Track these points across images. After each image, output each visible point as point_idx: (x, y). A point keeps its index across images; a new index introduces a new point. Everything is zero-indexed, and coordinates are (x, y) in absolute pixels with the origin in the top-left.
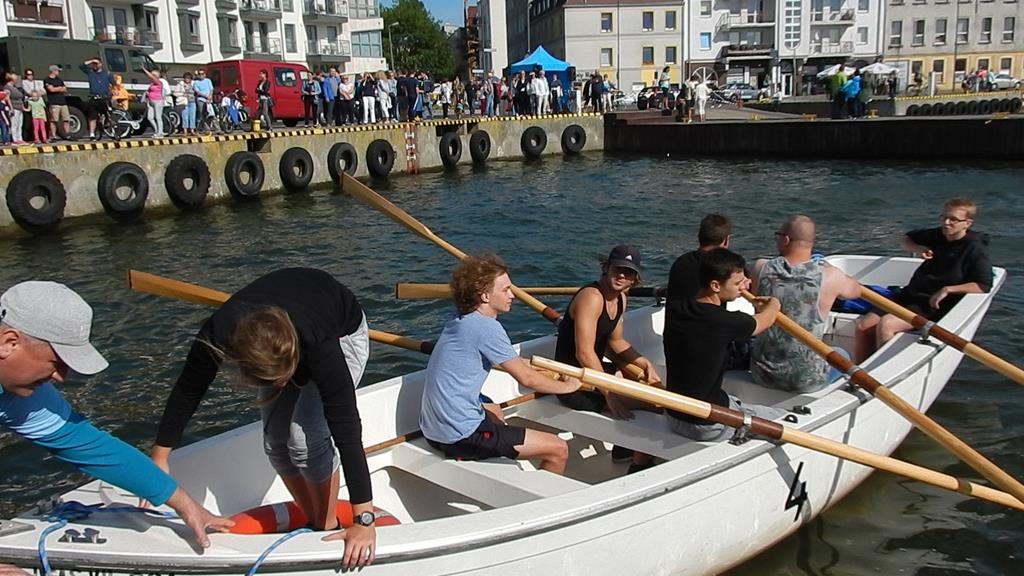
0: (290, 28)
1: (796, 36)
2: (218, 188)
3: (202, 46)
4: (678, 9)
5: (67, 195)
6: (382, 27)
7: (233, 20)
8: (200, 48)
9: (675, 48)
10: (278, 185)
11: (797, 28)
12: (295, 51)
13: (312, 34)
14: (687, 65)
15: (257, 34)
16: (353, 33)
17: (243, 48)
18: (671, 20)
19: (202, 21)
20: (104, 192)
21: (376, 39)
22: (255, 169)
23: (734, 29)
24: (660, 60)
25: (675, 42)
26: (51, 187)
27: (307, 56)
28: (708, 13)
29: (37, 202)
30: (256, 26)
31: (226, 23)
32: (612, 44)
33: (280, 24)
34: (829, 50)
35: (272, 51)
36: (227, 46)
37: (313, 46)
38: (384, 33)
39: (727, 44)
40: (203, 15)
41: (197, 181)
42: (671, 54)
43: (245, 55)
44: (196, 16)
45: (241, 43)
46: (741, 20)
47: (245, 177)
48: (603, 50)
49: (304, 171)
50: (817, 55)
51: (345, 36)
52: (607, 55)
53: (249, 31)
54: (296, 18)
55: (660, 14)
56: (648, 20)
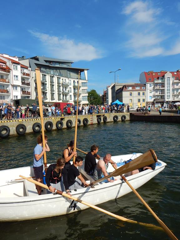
0: (71, 96)
1: (169, 97)
2: (54, 127)
4: (145, 92)
5: (27, 129)
6: (88, 95)
7: (60, 94)
8: (54, 99)
9: (144, 99)
10: (66, 127)
11: (169, 95)
12: (71, 100)
13: (75, 96)
14: (147, 102)
15: (65, 97)
16: (82, 96)
17: (62, 99)
18: (144, 94)
19: (55, 95)
20: (33, 128)
21: (87, 97)
22: (61, 124)
23: (156, 96)
24: (141, 101)
25: (144, 98)
26: (24, 127)
27: (74, 101)
28: (151, 92)
29: (21, 130)
30: (65, 95)
31: (59, 95)
32: (132, 98)
33: (69, 95)
34: (176, 99)
35: (67, 100)
36: (59, 99)
37: (75, 99)
38: (88, 96)
39: (155, 98)
40: (55, 93)
41: (51, 126)
42: (144, 100)
43: (63, 101)
44: (54, 94)
45: (62, 98)
46: (158, 94)
47: (60, 125)
48: (130, 100)
49: (71, 124)
50: (174, 100)
51: (81, 97)
52: (131, 100)
53: (63, 96)
54: (72, 94)
55: (141, 93)
56: (139, 94)
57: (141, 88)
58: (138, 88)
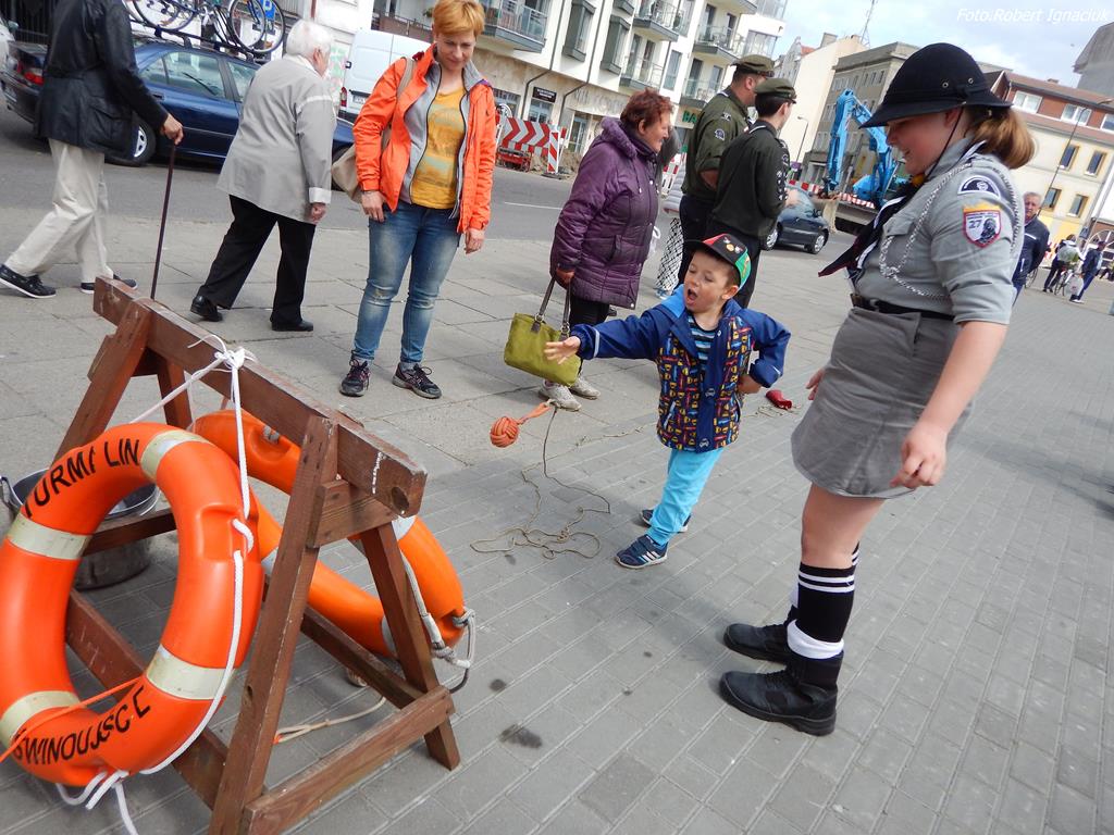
0: (677, 55)
3: (585, 55)
7: (624, 29)
8: (580, 58)
9: (1086, 198)
12: (672, 89)
13: (696, 69)
14: (1093, 221)
15: (640, 55)
17: (624, 71)
18: (1096, 163)
19: (592, 22)
24: (1065, 204)
25: (1089, 189)
27: (682, 98)
30: (643, 44)
31: (616, 31)
33: (667, 49)
35: (650, 80)
36: (608, 65)
37: (692, 87)
40: (597, 13)
42: (1082, 201)
43: (625, 82)
44: (590, 12)
45: (623, 63)
53: (635, 49)
54: (685, 45)
55: (1086, 152)
56: (1068, 157)
57: (1093, 122)
58: (1074, 118)
